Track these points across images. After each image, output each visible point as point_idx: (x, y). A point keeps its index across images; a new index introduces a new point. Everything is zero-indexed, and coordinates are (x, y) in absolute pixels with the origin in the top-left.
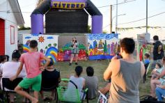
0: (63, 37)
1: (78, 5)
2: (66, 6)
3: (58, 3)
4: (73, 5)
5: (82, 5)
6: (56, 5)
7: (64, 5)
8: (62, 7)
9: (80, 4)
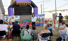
0: (22, 17)
1: (27, 4)
2: (23, 4)
3: (19, 3)
4: (25, 4)
5: (29, 3)
6: (18, 4)
7: (22, 4)
8: (21, 4)
9: (28, 3)
